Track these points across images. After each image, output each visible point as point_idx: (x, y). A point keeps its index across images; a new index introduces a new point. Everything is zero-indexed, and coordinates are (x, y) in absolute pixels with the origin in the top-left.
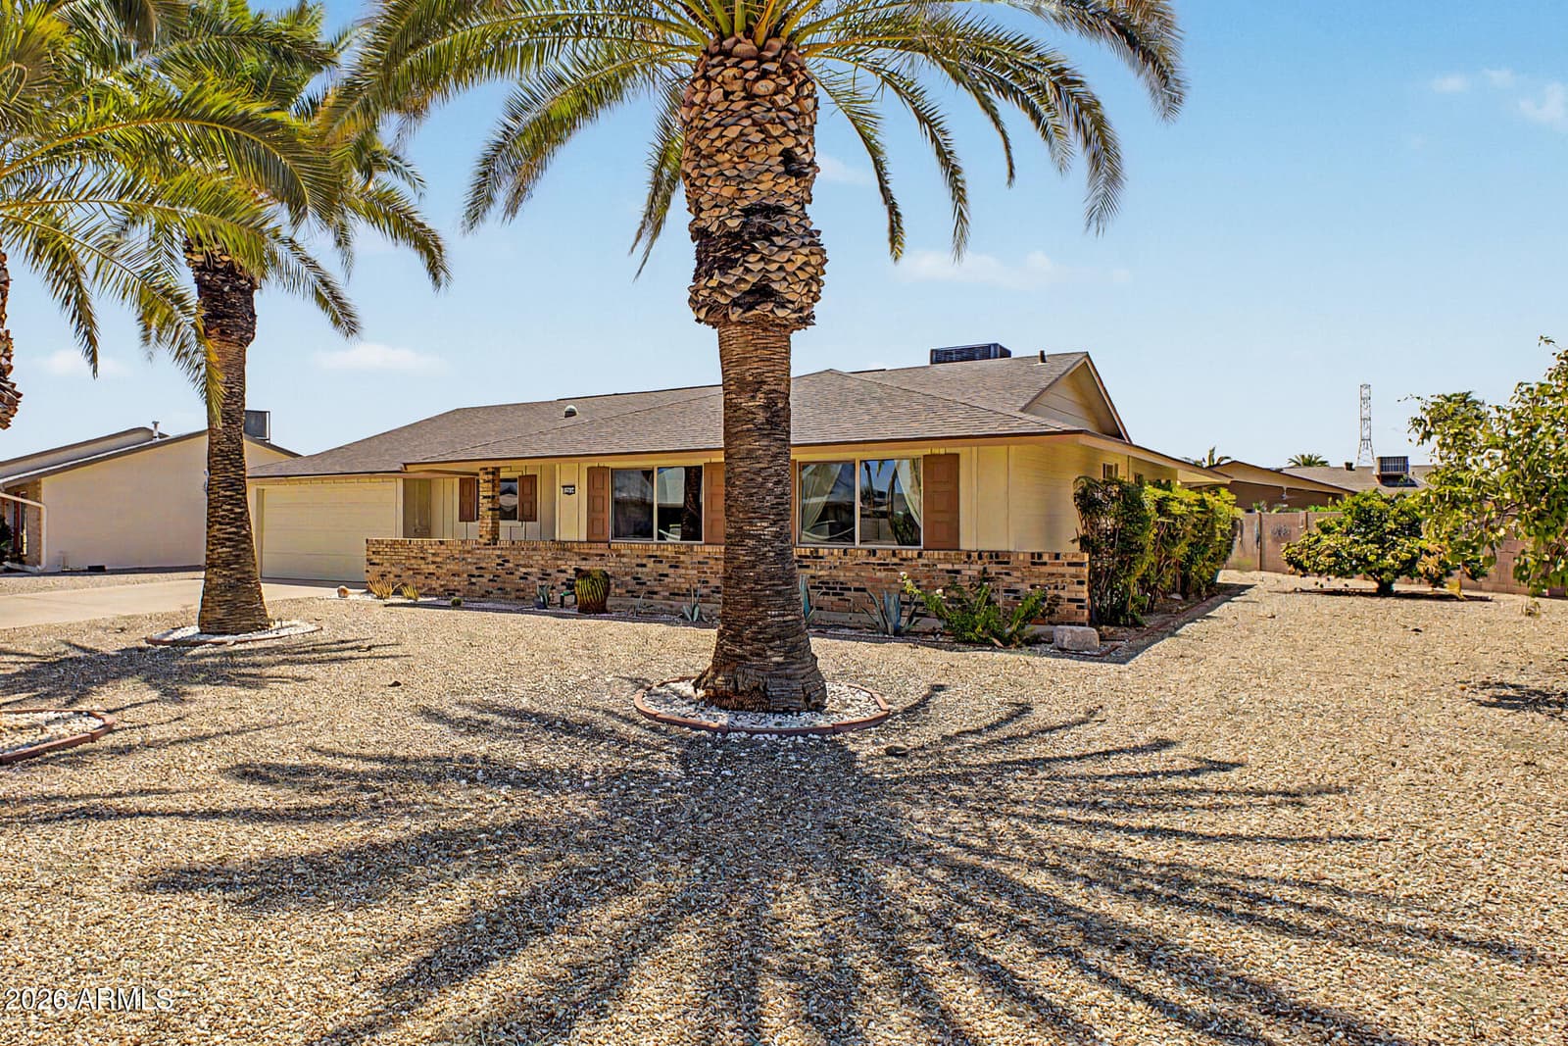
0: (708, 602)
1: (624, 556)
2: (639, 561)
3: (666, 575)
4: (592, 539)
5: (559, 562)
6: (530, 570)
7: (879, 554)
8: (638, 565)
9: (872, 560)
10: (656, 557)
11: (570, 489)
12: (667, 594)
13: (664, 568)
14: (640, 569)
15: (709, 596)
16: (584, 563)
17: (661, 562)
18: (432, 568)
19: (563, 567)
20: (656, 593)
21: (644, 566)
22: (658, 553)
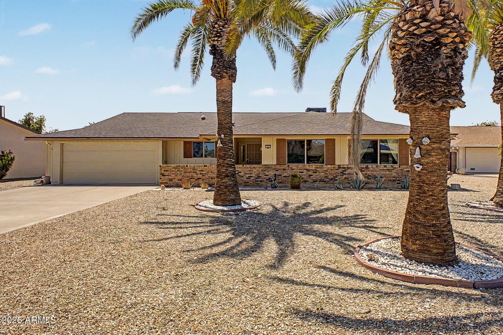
0: (328, 183)
1: (294, 169)
2: (300, 171)
3: (312, 175)
4: (278, 163)
5: (265, 172)
6: (251, 175)
7: (387, 166)
8: (300, 172)
9: (385, 168)
10: (307, 169)
11: (268, 146)
12: (312, 181)
13: (310, 173)
14: (301, 174)
15: (328, 181)
16: (277, 172)
17: (310, 171)
18: (200, 176)
19: (267, 174)
20: (307, 181)
21: (303, 172)
22: (308, 168)
